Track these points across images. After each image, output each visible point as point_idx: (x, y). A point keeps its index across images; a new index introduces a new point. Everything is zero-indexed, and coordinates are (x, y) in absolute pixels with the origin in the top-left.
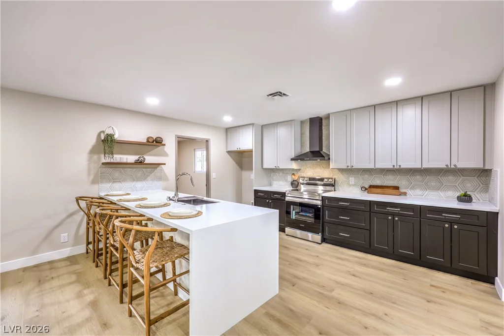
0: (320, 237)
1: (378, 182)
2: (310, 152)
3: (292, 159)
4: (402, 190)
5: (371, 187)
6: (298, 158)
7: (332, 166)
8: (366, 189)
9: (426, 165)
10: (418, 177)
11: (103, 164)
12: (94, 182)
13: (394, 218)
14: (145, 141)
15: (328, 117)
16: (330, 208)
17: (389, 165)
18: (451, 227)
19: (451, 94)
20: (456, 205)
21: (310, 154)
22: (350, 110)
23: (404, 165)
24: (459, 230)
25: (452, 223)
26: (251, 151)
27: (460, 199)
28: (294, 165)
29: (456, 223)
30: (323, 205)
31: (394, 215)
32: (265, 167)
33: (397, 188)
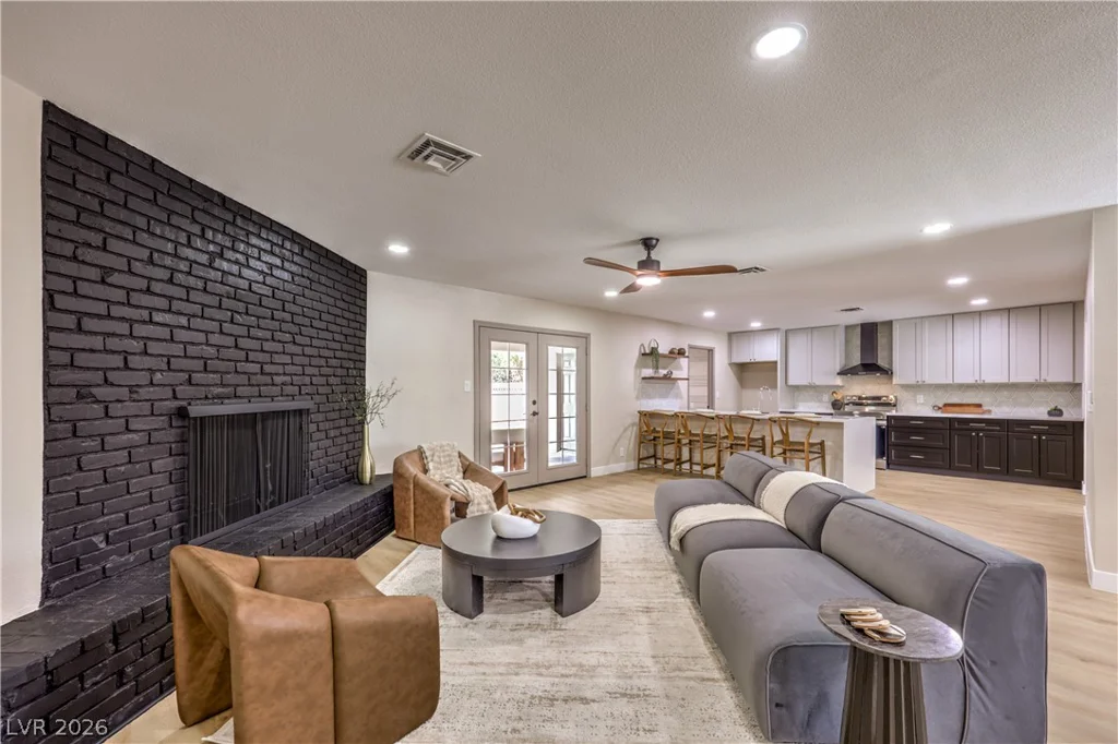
0: (885, 462)
1: (955, 400)
2: (862, 365)
3: (838, 374)
4: (985, 408)
5: (945, 405)
6: (845, 372)
7: (895, 381)
8: (940, 408)
9: (1013, 380)
10: (1005, 393)
11: (643, 378)
12: (637, 398)
13: (978, 435)
14: (667, 353)
15: (889, 324)
16: (896, 428)
17: (971, 380)
18: (1040, 438)
19: (1040, 308)
20: (1045, 417)
21: (861, 368)
22: (922, 317)
23: (989, 380)
24: (1047, 440)
25: (1039, 434)
26: (776, 362)
27: (1050, 413)
28: (839, 381)
29: (1044, 434)
30: (888, 426)
31: (978, 430)
32: (791, 382)
33: (980, 406)
